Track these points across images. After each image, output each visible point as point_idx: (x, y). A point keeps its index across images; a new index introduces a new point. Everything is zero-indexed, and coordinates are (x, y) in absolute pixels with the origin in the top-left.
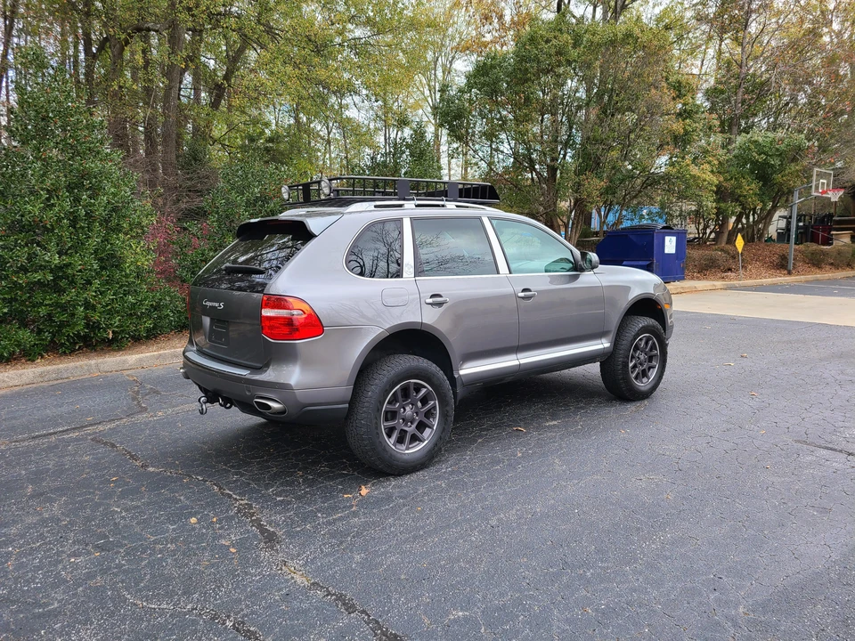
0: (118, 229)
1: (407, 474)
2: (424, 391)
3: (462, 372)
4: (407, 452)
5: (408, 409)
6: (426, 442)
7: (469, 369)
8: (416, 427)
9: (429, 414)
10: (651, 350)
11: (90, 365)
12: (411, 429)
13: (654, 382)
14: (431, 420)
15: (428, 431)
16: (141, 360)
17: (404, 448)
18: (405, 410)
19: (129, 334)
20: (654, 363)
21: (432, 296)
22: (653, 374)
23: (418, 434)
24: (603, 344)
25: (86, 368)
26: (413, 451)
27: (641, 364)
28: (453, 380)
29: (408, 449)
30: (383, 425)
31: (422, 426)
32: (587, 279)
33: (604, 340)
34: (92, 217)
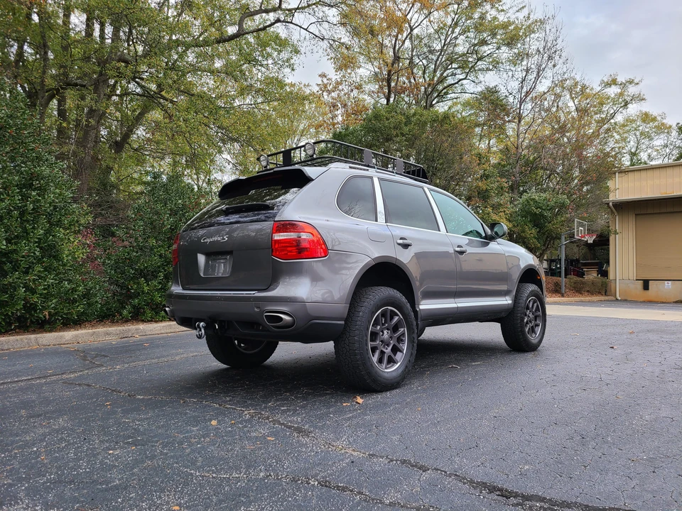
0: (59, 224)
1: (387, 391)
2: (396, 318)
3: (422, 307)
4: (386, 370)
5: (385, 332)
6: (399, 364)
7: (426, 305)
8: (392, 350)
9: (400, 340)
10: (536, 311)
11: (30, 339)
12: (388, 350)
13: (540, 337)
14: (401, 345)
15: (399, 354)
16: (76, 336)
17: (384, 366)
18: (383, 333)
19: (61, 316)
20: (538, 322)
21: (401, 239)
22: (538, 330)
23: (393, 356)
24: (506, 301)
25: (26, 341)
26: (391, 371)
27: (530, 322)
28: (416, 312)
29: (386, 368)
30: (370, 344)
31: (395, 350)
32: (494, 246)
33: (507, 298)
34: (37, 212)
